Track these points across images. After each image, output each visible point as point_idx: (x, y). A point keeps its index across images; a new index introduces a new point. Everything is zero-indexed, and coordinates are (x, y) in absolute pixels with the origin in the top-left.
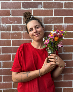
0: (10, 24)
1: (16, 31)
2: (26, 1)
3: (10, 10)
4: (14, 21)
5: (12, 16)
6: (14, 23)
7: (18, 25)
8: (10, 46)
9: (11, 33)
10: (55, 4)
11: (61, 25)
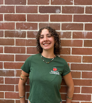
0: (25, 30)
1: (32, 38)
2: (43, 5)
3: (25, 15)
4: (30, 27)
5: (27, 21)
6: (30, 29)
7: (33, 31)
8: (25, 53)
9: (26, 40)
10: (75, 9)
11: (81, 32)
